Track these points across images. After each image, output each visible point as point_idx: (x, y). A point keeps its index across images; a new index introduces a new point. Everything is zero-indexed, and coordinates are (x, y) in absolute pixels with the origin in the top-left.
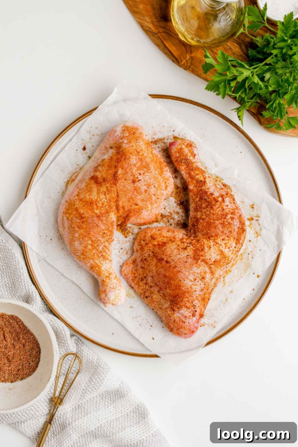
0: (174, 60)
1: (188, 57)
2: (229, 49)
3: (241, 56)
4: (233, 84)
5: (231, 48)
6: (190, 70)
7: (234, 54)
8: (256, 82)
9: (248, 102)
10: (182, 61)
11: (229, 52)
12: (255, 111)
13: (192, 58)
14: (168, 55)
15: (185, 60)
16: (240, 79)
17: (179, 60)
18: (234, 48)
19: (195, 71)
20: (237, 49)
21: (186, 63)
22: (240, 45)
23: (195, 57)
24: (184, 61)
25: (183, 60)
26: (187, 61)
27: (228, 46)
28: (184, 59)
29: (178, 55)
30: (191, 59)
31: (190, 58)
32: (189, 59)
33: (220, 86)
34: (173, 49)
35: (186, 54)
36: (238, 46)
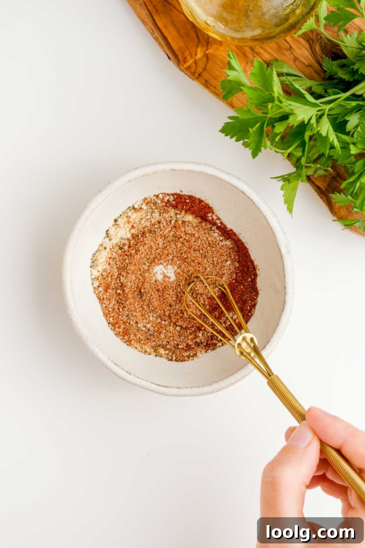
0: (170, 55)
1: (199, 55)
2: (287, 49)
3: (310, 66)
4: (280, 128)
5: (291, 47)
6: (199, 81)
7: (296, 59)
8: (324, 134)
9: (306, 167)
10: (185, 61)
11: (287, 54)
12: (323, 186)
13: (207, 57)
14: (160, 44)
15: (193, 60)
16: (294, 121)
17: (180, 57)
18: (299, 48)
19: (210, 84)
20: (304, 49)
21: (194, 66)
22: (311, 42)
23: (214, 56)
24: (190, 62)
25: (189, 58)
26: (196, 62)
27: (286, 41)
28: (192, 57)
29: (180, 48)
30: (205, 60)
31: (203, 56)
32: (200, 59)
33: (251, 131)
34: (171, 33)
35: (197, 46)
36: (307, 46)
